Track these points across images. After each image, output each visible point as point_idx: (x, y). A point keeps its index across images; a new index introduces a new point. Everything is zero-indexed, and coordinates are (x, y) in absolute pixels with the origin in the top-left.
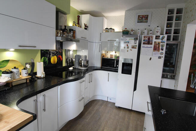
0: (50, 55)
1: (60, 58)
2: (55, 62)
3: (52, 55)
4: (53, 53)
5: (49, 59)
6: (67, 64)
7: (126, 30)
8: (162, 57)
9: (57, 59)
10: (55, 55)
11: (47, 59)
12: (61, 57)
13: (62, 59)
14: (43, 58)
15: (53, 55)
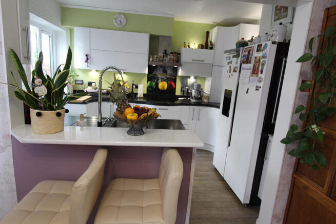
0: (158, 80)
1: (171, 85)
2: (164, 88)
3: (160, 80)
4: (162, 79)
5: (157, 84)
6: (183, 94)
7: (243, 40)
8: (260, 87)
9: (168, 86)
10: (165, 81)
11: (154, 84)
12: (173, 84)
13: (174, 86)
14: (149, 82)
15: (162, 81)
